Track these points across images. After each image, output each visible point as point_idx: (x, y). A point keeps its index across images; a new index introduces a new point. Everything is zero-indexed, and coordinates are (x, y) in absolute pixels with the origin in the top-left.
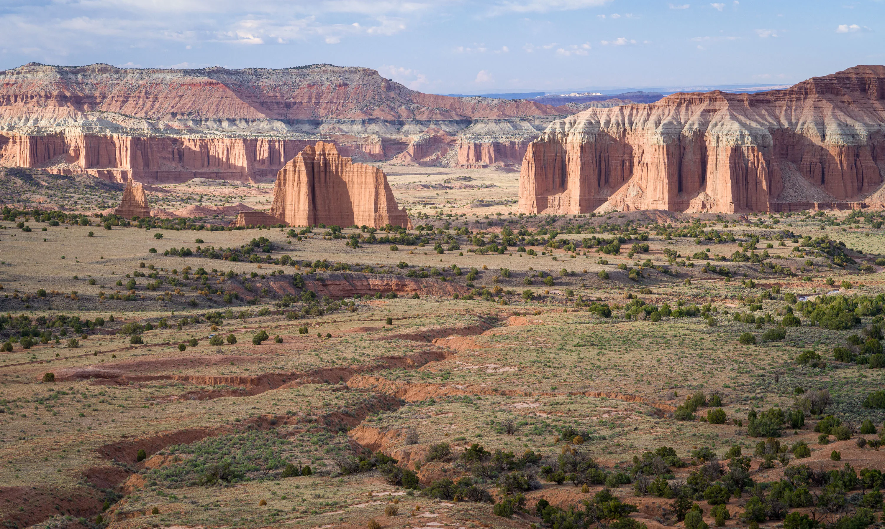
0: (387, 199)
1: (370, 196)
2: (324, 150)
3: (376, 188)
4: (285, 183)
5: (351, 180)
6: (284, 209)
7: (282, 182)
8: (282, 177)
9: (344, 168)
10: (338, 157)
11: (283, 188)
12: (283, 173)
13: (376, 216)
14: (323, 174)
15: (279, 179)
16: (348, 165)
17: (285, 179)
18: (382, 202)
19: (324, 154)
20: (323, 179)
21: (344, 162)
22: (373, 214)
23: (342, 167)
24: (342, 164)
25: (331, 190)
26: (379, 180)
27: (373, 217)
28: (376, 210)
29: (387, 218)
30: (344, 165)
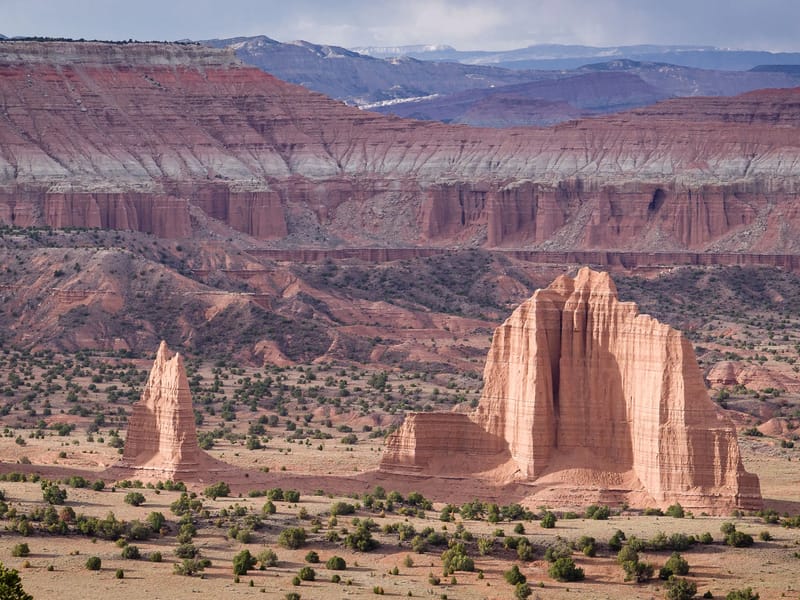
0: (687, 394)
1: (655, 388)
2: (587, 288)
3: (666, 371)
4: (507, 354)
5: (631, 351)
6: (503, 410)
7: (502, 352)
8: (502, 343)
9: (620, 326)
10: (610, 302)
11: (503, 365)
12: (503, 332)
13: (662, 430)
14: (577, 337)
15: (496, 346)
16: (627, 320)
17: (507, 347)
18: (677, 400)
19: (586, 296)
20: (577, 348)
21: (620, 313)
22: (657, 426)
23: (616, 323)
24: (616, 315)
25: (592, 371)
26: (673, 355)
27: (657, 433)
28: (664, 418)
29: (685, 435)
30: (620, 319)
